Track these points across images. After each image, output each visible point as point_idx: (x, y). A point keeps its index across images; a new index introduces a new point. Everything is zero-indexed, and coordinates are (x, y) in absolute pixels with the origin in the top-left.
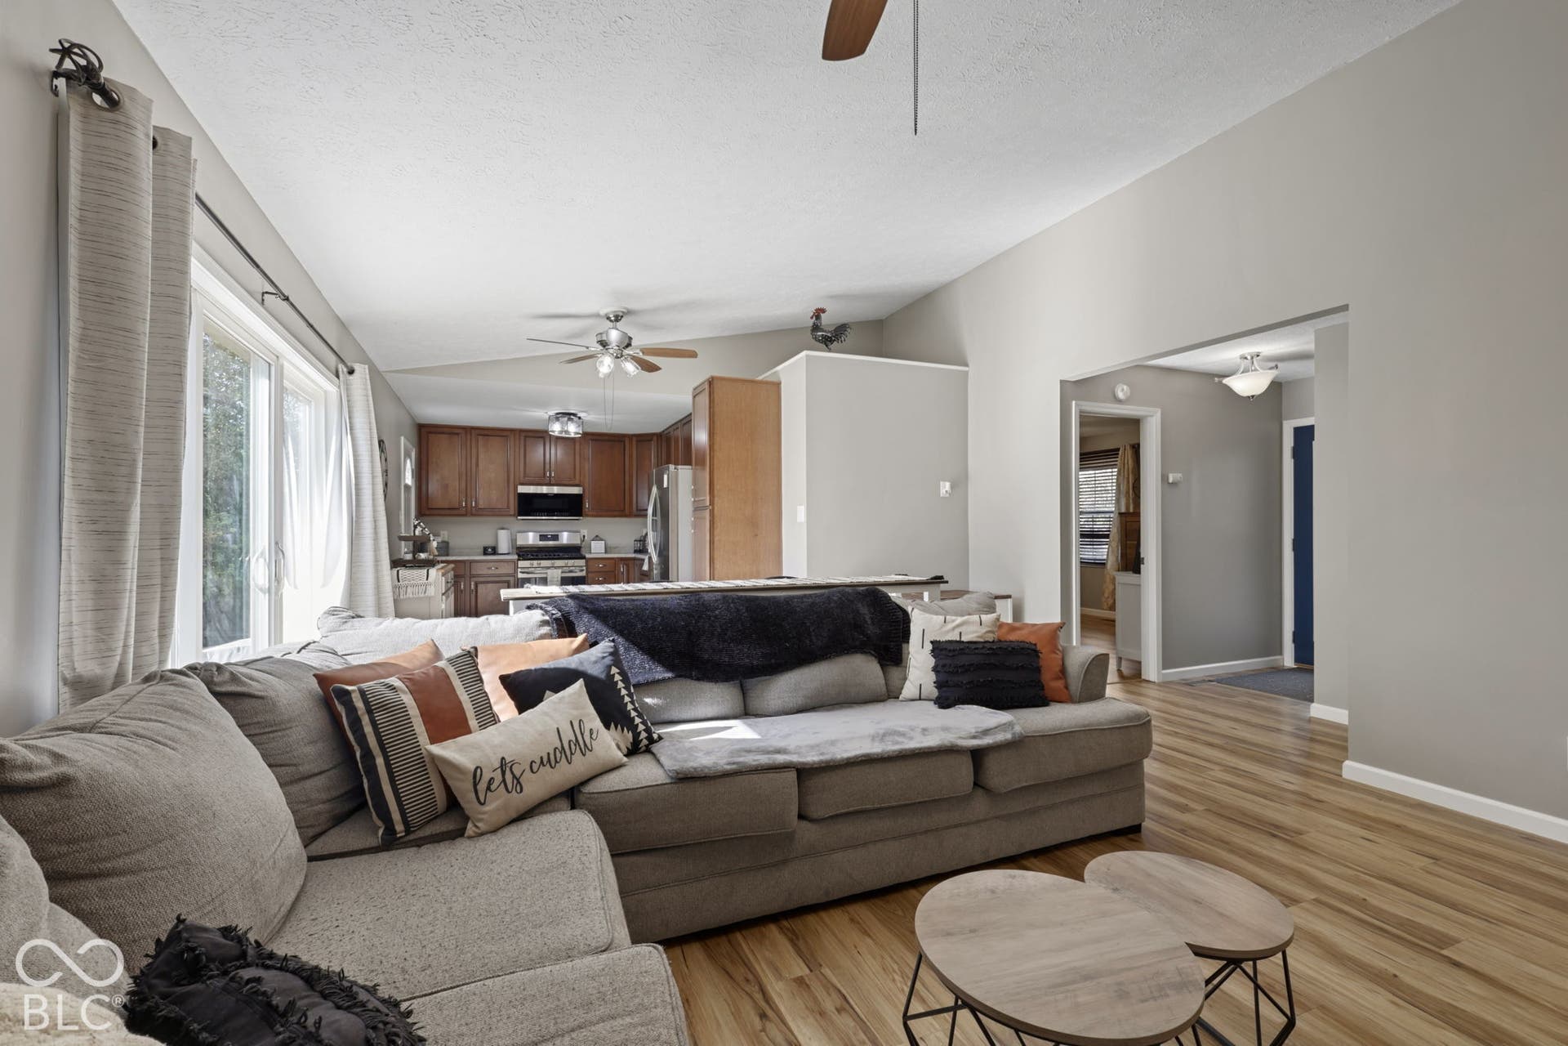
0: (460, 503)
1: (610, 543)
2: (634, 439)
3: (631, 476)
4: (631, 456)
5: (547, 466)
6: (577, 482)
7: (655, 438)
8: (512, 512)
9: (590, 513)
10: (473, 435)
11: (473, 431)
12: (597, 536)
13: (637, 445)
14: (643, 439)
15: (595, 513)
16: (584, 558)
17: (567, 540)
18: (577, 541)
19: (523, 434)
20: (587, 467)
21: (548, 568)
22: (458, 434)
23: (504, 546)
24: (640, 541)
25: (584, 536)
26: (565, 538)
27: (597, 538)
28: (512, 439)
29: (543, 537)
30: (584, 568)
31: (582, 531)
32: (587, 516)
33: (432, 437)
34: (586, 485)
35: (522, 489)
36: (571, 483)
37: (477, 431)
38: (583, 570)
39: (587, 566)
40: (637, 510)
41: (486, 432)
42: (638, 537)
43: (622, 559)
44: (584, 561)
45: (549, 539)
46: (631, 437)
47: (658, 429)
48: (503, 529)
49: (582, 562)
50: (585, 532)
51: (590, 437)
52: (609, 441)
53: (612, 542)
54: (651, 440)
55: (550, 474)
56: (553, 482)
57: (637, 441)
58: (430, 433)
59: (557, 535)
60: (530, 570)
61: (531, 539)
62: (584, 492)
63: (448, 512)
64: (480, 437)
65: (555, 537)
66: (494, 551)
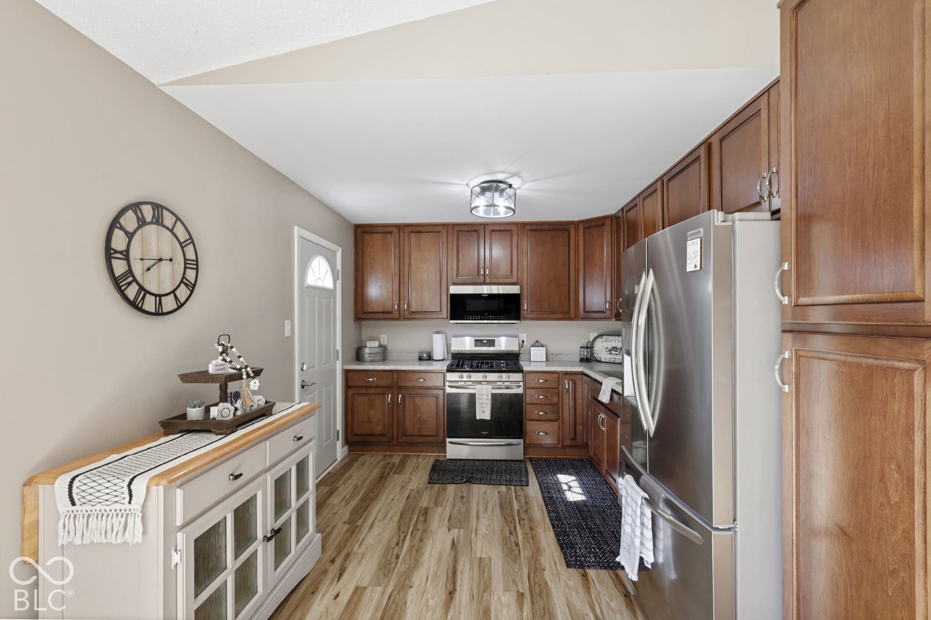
0: (393, 306)
1: (551, 350)
2: (581, 226)
3: (577, 272)
4: (577, 247)
5: (482, 263)
6: (514, 280)
7: (608, 222)
8: (445, 315)
9: (529, 316)
10: (406, 234)
11: (406, 228)
12: (537, 341)
13: (584, 233)
14: (593, 225)
15: (534, 316)
16: (520, 370)
17: (505, 347)
18: (515, 348)
19: (457, 229)
20: (525, 263)
21: (480, 382)
22: (391, 233)
23: (439, 352)
24: (587, 348)
25: (523, 342)
26: (503, 344)
27: (537, 344)
28: (445, 234)
29: (478, 342)
30: (521, 384)
31: (520, 335)
32: (526, 319)
33: (367, 237)
34: (525, 282)
35: (455, 290)
36: (508, 281)
37: (410, 229)
38: (520, 386)
39: (524, 381)
40: (585, 312)
41: (419, 229)
42: (584, 343)
43: (567, 373)
44: (520, 375)
45: (484, 345)
46: (576, 224)
47: (611, 207)
48: (438, 333)
49: (518, 377)
50: (524, 336)
51: (528, 227)
52: (550, 230)
53: (555, 347)
54: (603, 225)
55: (485, 272)
56: (487, 280)
57: (585, 228)
58: (366, 233)
59: (494, 341)
60: (460, 383)
61: (466, 344)
62: (521, 289)
63: (380, 316)
64: (413, 235)
65: (491, 343)
66: (430, 358)
